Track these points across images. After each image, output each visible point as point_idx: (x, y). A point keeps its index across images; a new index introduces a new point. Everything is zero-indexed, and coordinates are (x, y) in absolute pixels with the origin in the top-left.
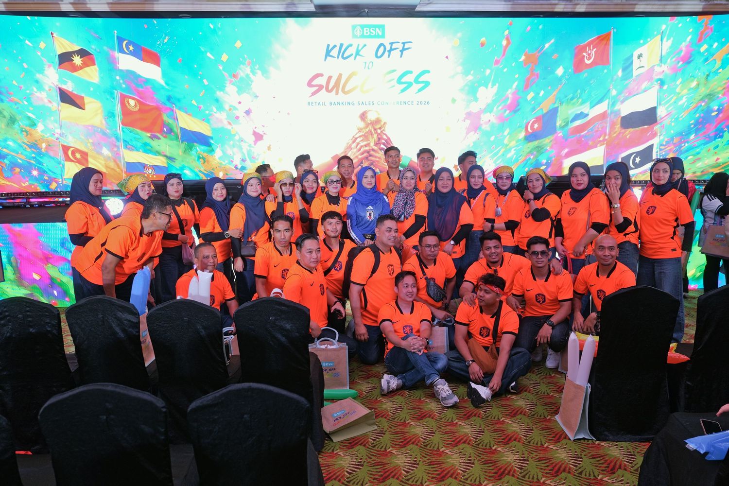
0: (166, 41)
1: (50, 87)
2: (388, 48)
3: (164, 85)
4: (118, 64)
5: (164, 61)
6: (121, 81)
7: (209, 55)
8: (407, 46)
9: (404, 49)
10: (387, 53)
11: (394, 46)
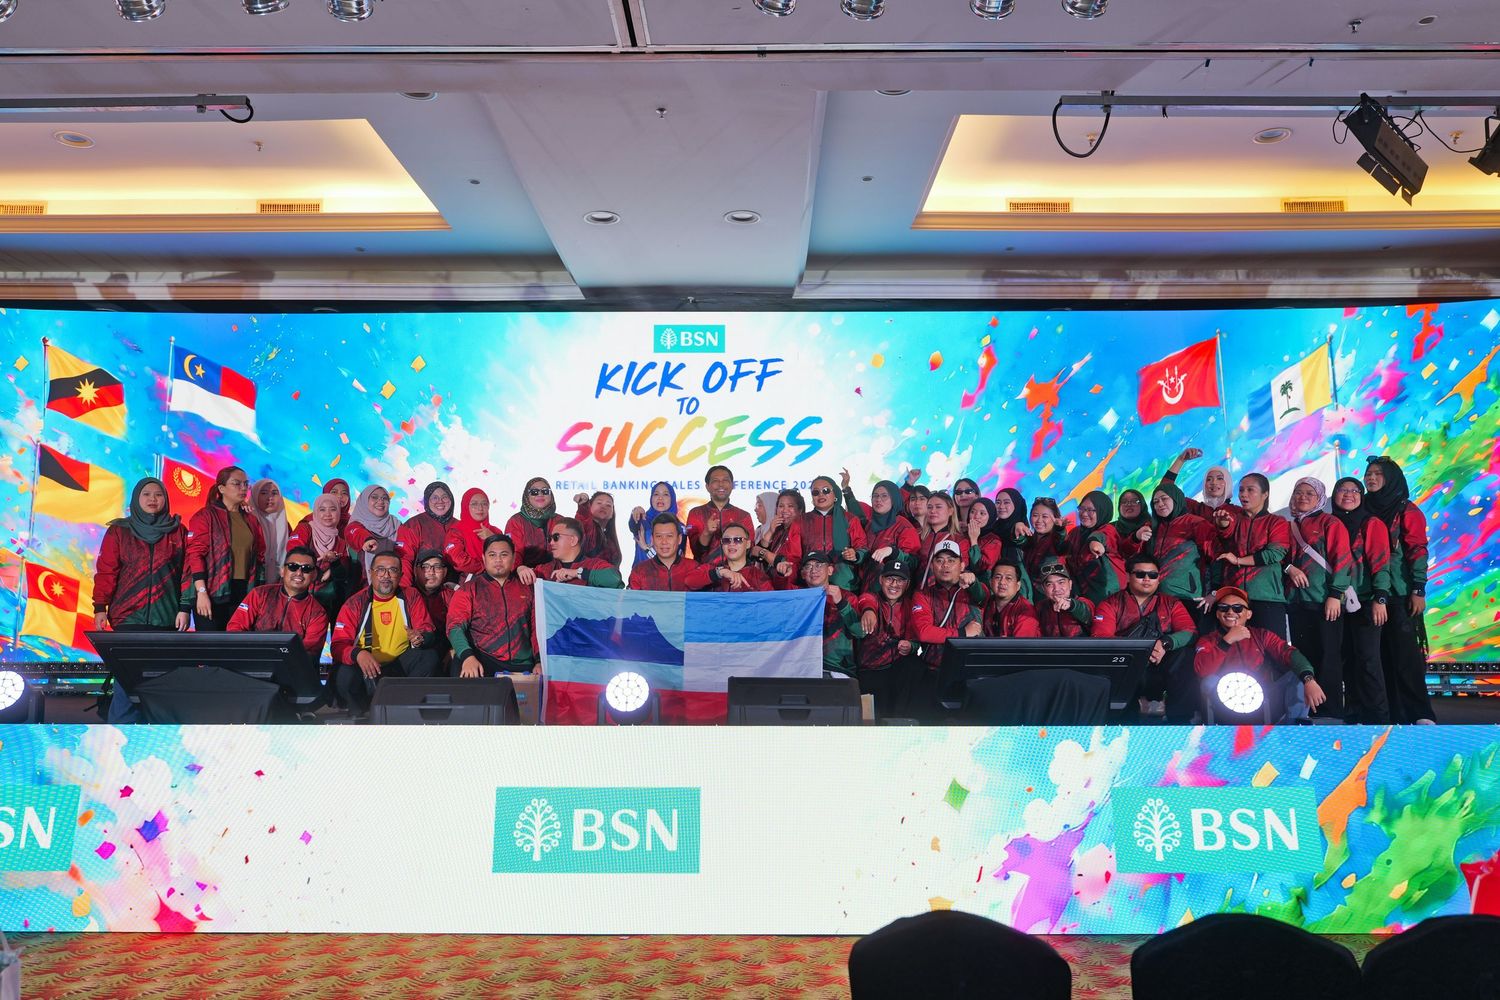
0: (272, 356)
1: (22, 445)
2: (731, 371)
3: (259, 443)
4: (170, 400)
5: (263, 395)
6: (171, 436)
7: (356, 384)
8: (771, 367)
9: (765, 374)
10: (728, 383)
11: (744, 368)
